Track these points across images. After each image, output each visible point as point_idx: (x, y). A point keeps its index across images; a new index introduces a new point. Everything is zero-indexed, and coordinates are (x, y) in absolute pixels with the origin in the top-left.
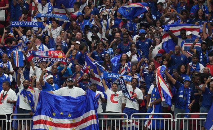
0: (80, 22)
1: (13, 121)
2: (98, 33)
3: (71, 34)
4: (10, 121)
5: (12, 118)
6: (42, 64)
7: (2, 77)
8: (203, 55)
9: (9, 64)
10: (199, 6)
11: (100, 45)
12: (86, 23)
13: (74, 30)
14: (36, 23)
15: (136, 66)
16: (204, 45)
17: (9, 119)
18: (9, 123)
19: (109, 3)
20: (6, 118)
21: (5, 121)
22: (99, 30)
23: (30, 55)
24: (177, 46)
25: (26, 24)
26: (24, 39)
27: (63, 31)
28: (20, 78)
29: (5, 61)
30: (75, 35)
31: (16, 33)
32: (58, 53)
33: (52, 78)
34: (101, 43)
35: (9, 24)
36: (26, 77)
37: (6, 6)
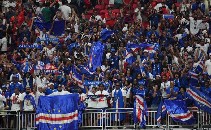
0: (68, 44)
1: (21, 115)
2: (81, 52)
3: (62, 53)
4: (20, 116)
5: (21, 113)
6: (42, 75)
7: (16, 84)
8: (156, 66)
9: (18, 75)
10: (152, 32)
11: (83, 60)
12: (73, 45)
13: (65, 50)
14: (37, 45)
15: (109, 75)
16: (156, 59)
17: (18, 114)
18: (18, 117)
19: (88, 31)
20: (16, 113)
21: (16, 115)
22: (82, 50)
23: (32, 68)
24: (137, 61)
25: (29, 47)
26: (29, 57)
27: (55, 51)
28: (26, 84)
29: (15, 73)
30: (65, 54)
31: (22, 53)
32: (51, 66)
33: (52, 85)
34: (83, 59)
35: (18, 47)
36: (30, 84)
37: (15, 34)
